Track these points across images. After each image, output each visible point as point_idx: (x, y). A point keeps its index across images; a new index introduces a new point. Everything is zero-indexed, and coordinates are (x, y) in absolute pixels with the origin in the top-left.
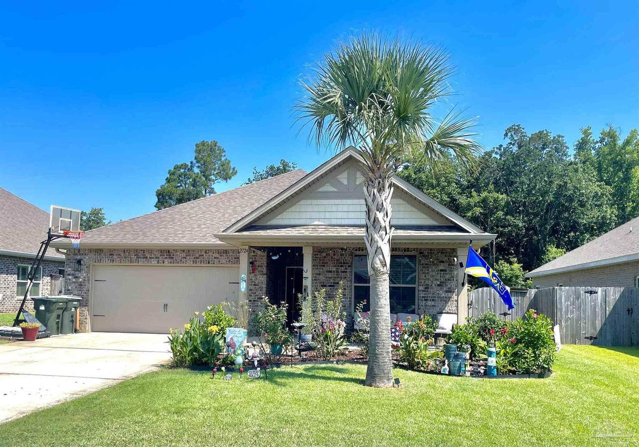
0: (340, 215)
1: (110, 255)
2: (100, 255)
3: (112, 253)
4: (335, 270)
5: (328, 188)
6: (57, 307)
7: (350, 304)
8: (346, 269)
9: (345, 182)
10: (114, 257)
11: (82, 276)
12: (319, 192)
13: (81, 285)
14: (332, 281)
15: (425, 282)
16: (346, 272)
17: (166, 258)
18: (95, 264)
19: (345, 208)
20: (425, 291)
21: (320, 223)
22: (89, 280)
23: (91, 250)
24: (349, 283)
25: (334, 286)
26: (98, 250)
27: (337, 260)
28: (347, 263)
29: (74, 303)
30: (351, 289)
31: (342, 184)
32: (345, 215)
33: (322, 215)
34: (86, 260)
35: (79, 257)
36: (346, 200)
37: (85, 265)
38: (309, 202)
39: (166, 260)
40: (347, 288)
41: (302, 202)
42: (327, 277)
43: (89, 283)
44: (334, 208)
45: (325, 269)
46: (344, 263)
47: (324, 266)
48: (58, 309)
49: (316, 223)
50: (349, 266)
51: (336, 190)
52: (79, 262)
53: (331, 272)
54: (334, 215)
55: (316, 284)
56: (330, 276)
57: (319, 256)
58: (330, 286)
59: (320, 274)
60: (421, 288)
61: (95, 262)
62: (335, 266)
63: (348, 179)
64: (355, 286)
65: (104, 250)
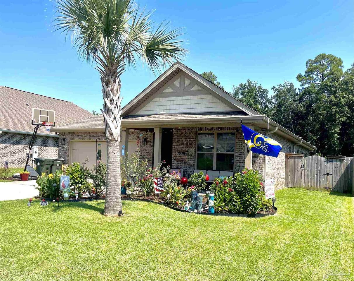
0: (175, 107)
1: (78, 135)
2: (73, 135)
3: (79, 134)
4: (185, 143)
5: (169, 90)
6: (45, 164)
7: (194, 164)
8: (192, 142)
9: (178, 86)
10: (80, 136)
11: (66, 146)
12: (163, 93)
13: (65, 152)
14: (184, 150)
15: (239, 150)
16: (192, 144)
17: (103, 137)
18: (72, 140)
19: (178, 103)
20: (239, 157)
21: (164, 113)
22: (69, 149)
23: (69, 133)
24: (194, 151)
25: (185, 153)
26: (73, 133)
27: (187, 137)
28: (193, 139)
29: (58, 162)
30: (195, 155)
31: (176, 87)
32: (177, 107)
33: (165, 107)
34: (68, 138)
35: (64, 137)
36: (178, 97)
37: (67, 141)
38: (158, 99)
39: (103, 138)
40: (192, 154)
41: (155, 100)
42: (181, 147)
43: (69, 151)
44: (172, 103)
45: (180, 142)
46: (191, 139)
47: (179, 140)
48: (46, 165)
49: (162, 112)
50: (194, 140)
51: (173, 91)
52: (64, 140)
53: (183, 144)
54: (171, 107)
55: (175, 152)
56: (183, 147)
57: (177, 134)
58: (182, 153)
59: (177, 146)
60: (237, 154)
61: (71, 139)
62: (186, 140)
63: (180, 83)
64: (198, 154)
65: (75, 133)
